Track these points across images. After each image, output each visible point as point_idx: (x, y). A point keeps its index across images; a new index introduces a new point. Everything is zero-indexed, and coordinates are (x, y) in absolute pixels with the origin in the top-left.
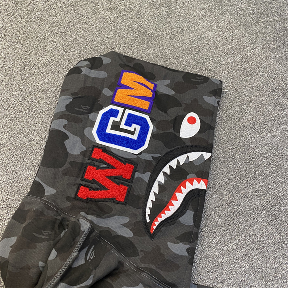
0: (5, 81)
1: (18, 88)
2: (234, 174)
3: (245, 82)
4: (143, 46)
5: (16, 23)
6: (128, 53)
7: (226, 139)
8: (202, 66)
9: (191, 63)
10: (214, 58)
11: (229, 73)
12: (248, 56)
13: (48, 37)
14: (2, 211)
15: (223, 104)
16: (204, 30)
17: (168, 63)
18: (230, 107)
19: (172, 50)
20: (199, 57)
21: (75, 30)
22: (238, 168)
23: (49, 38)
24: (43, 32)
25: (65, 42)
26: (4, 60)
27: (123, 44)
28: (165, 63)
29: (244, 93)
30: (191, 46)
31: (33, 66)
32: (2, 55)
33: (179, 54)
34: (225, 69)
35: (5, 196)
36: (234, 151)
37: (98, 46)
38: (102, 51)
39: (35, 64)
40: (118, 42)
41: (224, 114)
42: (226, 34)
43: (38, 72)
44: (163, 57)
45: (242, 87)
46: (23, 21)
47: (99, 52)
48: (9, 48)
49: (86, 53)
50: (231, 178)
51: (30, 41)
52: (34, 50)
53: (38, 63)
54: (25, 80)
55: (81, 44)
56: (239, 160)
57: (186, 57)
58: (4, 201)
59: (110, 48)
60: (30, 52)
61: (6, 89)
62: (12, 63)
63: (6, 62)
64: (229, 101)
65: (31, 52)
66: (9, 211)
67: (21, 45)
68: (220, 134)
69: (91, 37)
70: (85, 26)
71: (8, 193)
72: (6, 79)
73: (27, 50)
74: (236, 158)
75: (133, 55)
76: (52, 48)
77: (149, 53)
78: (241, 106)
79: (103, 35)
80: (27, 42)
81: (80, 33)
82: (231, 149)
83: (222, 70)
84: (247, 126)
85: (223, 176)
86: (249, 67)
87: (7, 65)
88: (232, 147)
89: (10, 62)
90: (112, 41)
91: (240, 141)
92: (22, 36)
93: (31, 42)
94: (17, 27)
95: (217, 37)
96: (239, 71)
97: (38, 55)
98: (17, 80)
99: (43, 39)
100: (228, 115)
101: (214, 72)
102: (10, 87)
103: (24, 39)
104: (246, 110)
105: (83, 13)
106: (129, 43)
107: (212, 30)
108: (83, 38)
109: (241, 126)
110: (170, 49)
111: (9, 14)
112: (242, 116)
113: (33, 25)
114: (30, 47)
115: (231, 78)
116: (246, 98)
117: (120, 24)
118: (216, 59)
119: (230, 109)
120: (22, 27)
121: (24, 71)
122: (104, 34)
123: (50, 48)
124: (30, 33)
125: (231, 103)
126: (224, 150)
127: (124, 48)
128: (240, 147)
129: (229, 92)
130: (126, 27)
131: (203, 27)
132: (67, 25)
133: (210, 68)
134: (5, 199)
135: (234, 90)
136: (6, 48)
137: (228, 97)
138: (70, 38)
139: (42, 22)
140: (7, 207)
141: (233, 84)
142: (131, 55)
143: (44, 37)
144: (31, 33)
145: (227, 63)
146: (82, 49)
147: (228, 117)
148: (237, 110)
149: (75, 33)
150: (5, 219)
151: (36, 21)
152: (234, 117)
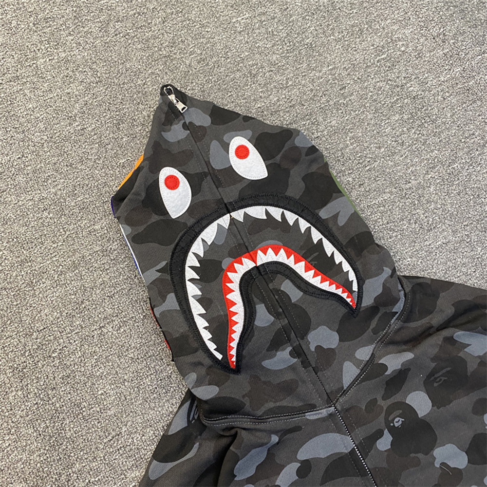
0: (93, 153)
1: (117, 164)
2: (473, 266)
3: (471, 113)
4: (302, 67)
5: (86, 47)
6: (278, 81)
7: (454, 211)
8: (401, 92)
9: (383, 88)
10: (419, 76)
11: (444, 99)
12: (472, 67)
13: (145, 67)
14: (138, 363)
15: (442, 154)
16: (396, 27)
17: (346, 91)
18: (454, 158)
19: (349, 68)
20: (393, 76)
21: (186, 49)
22: (477, 257)
23: (147, 69)
24: (134, 59)
25: (174, 73)
26: (82, 117)
27: (269, 66)
28: (342, 92)
29: (472, 132)
30: (378, 58)
31: (131, 121)
32: (78, 108)
33: (361, 74)
34: (437, 93)
35: (138, 340)
36: (468, 230)
37: (229, 74)
38: (237, 82)
39: (134, 118)
40: (259, 64)
41: (447, 170)
42: (433, 31)
43: (142, 131)
44: (336, 83)
45: (468, 122)
46: (97, 42)
47: (232, 85)
48: (86, 95)
49: (212, 89)
50: (469, 273)
51: (117, 79)
52: (126, 92)
53: (138, 116)
54: (125, 147)
55: (201, 74)
56: (477, 243)
57: (372, 78)
58: (138, 348)
59: (248, 77)
60: (120, 97)
61: (97, 167)
62: (97, 120)
63: (87, 120)
64: (450, 148)
65: (123, 97)
66: (149, 363)
67: (104, 86)
68: (444, 205)
69: (215, 59)
70: (201, 40)
71: (140, 336)
72: (94, 149)
73: (116, 94)
74: (472, 241)
75: (288, 85)
76: (155, 87)
77: (314, 78)
78: (471, 154)
79: (233, 53)
80: (113, 81)
81: (195, 55)
82: (463, 226)
83: (433, 95)
84: (483, 186)
85: (457, 271)
86: (477, 85)
87: (89, 124)
88: (464, 224)
89: (93, 119)
90: (249, 63)
91: (476, 213)
92: (101, 70)
93: (119, 79)
94: (89, 54)
95: (419, 38)
96: (460, 94)
97: (135, 102)
98: (111, 149)
99: (137, 72)
100: (452, 172)
101: (421, 100)
102: (103, 162)
103: (106, 76)
104: (479, 160)
105: (192, 16)
106: (277, 63)
107: (409, 26)
108: (202, 62)
109: (474, 188)
110: (345, 68)
111: (72, 33)
112: (474, 171)
113: (115, 48)
114: (120, 89)
115: (449, 107)
116: (476, 140)
117: (257, 31)
118: (421, 77)
119: (454, 162)
120: (99, 54)
121: (120, 133)
122: (234, 51)
123: (152, 86)
124: (113, 63)
125: (454, 150)
126: (454, 230)
127: (272, 73)
128: (477, 222)
129: (449, 133)
130: (269, 35)
131: (393, 21)
132: (170, 41)
133: (414, 94)
134: (139, 345)
135: (457, 128)
136: (81, 95)
137: (447, 142)
138: (181, 65)
139: (130, 41)
140: (145, 357)
141: (454, 117)
142: (285, 84)
143: (139, 69)
144: (116, 62)
145: (439, 83)
146: (204, 82)
147: (453, 174)
148: (464, 161)
149: (188, 55)
150: (146, 376)
151: (119, 40)
152: (462, 175)
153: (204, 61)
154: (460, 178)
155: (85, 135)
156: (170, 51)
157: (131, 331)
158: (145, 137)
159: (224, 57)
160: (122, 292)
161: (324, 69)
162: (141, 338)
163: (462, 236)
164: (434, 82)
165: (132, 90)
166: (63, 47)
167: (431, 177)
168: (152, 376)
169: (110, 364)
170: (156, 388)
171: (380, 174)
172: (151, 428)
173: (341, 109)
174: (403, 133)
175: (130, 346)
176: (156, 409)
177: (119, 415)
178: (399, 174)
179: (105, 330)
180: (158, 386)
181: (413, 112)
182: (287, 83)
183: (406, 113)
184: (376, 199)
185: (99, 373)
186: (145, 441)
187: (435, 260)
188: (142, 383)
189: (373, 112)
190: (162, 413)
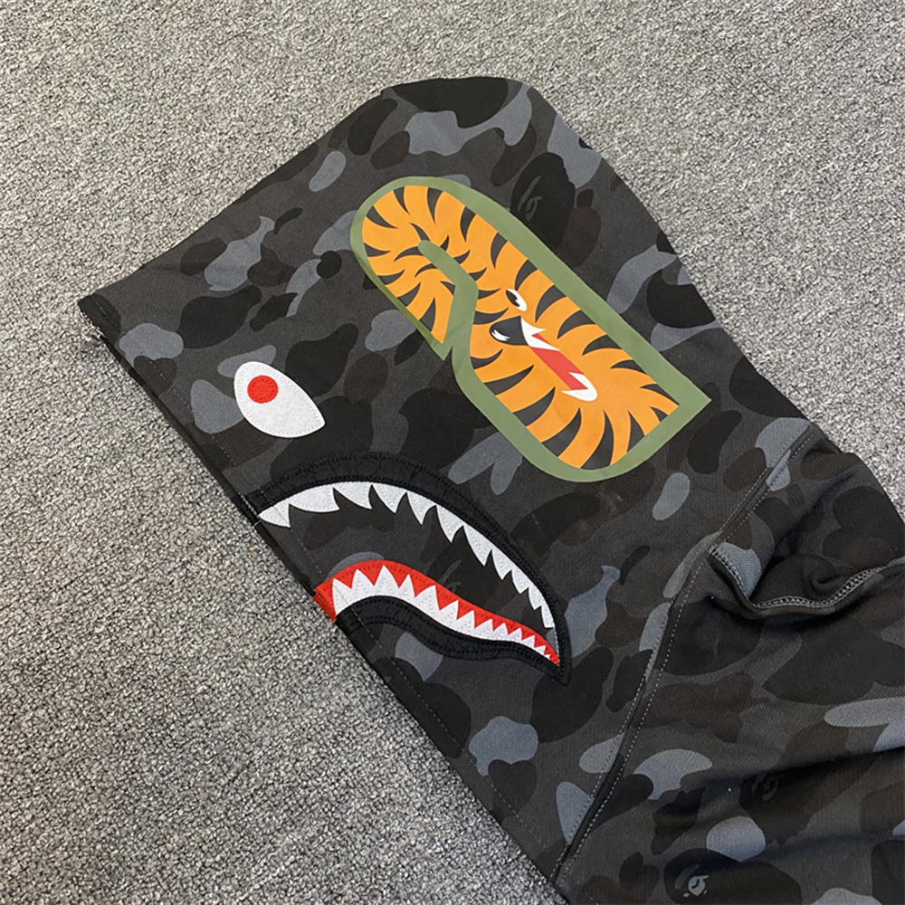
153: (313, 34)
154: (842, 188)
155: (101, 202)
156: (246, 24)
157: (245, 562)
158: (220, 191)
159: (352, 22)
160: (217, 491)
161: (550, 20)
162: (267, 572)
163: (864, 296)
164: (764, 16)
165: (181, 107)
166: (35, 43)
167: (786, 193)
168: (299, 642)
169: (213, 631)
170: (311, 664)
171: (688, 200)
172: (311, 743)
173: (593, 89)
174: (719, 118)
175: (246, 590)
176: (315, 705)
177: (244, 727)
178: (723, 196)
179: (194, 569)
180: (313, 658)
181: (733, 77)
182: (482, 53)
183: (720, 80)
184: (688, 246)
185: (192, 651)
186: (303, 771)
187: (819, 346)
188: (281, 658)
189: (656, 86)
190: (328, 712)
